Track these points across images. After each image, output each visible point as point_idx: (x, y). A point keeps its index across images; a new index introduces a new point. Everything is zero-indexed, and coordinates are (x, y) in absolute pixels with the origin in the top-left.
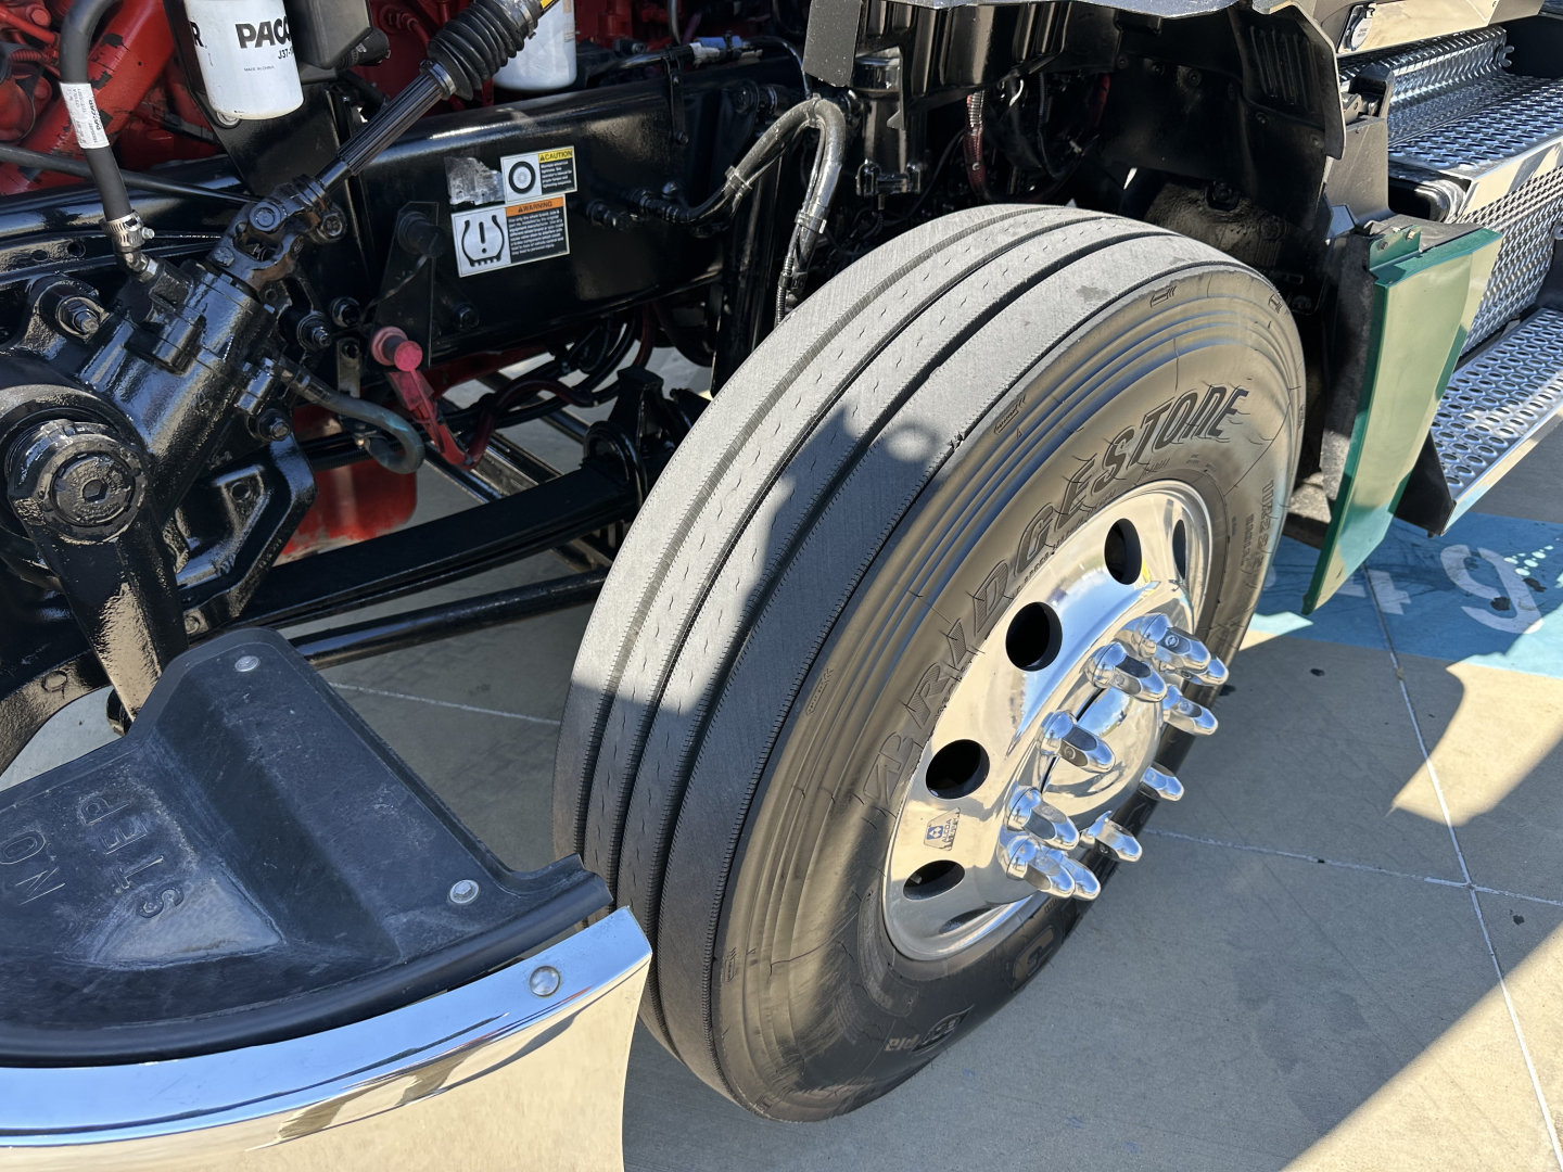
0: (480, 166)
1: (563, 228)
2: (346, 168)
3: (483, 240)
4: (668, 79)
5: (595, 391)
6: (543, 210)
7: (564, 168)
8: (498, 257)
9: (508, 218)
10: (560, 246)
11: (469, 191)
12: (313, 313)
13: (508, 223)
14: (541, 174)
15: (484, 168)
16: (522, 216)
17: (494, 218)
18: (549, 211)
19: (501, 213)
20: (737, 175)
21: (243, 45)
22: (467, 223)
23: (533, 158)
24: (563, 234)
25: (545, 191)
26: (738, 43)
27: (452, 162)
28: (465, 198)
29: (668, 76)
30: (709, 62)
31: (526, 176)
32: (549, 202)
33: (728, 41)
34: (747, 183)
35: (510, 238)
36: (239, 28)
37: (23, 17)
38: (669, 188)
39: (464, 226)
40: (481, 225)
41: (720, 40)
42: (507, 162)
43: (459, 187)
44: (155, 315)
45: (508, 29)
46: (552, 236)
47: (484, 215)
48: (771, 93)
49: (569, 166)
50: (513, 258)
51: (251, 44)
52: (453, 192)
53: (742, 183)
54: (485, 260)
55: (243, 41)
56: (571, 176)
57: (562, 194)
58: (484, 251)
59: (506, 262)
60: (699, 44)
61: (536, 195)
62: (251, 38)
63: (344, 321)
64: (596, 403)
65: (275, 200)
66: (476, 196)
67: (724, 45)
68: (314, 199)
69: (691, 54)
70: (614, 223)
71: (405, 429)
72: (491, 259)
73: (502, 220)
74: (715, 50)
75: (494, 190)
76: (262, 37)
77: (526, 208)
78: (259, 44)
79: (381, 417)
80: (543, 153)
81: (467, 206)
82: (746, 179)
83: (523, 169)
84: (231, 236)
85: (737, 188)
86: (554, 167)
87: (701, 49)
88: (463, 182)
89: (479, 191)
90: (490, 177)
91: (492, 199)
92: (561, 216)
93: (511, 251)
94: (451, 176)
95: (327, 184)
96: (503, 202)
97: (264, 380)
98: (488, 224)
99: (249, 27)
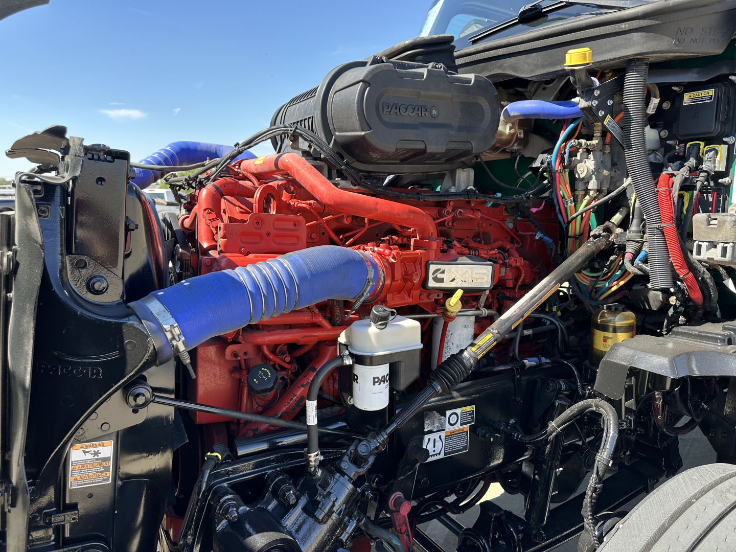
0: (437, 415)
1: (467, 440)
2: (396, 425)
3: (434, 447)
4: (514, 375)
5: (460, 505)
6: (460, 432)
7: (470, 414)
8: (439, 454)
9: (445, 436)
10: (465, 448)
11: (432, 425)
12: (366, 484)
13: (445, 439)
14: (461, 417)
15: (439, 415)
16: (451, 435)
17: (440, 437)
18: (462, 433)
19: (443, 434)
20: (554, 425)
21: (374, 384)
22: (429, 439)
23: (458, 411)
24: (467, 443)
25: (462, 424)
26: (544, 360)
27: (427, 413)
28: (430, 428)
29: (514, 374)
30: (531, 367)
31: (454, 418)
32: (463, 429)
33: (540, 360)
34: (559, 429)
35: (445, 445)
36: (374, 378)
37: (281, 359)
38: (512, 421)
39: (428, 440)
40: (435, 440)
41: (536, 359)
42: (448, 413)
43: (428, 424)
44: (319, 497)
45: (465, 368)
46: (462, 444)
47: (435, 436)
48: (561, 383)
49: (472, 414)
50: (445, 454)
51: (377, 384)
52: (426, 426)
53: (557, 429)
54: (434, 455)
55: (374, 383)
56: (472, 418)
57: (468, 425)
58: (434, 451)
59: (442, 456)
60: (527, 361)
61: (458, 426)
62: (377, 382)
63: (376, 486)
64: (461, 512)
65: (369, 441)
66: (434, 427)
67: (538, 361)
68: (382, 439)
69: (524, 365)
70: (492, 440)
71: (399, 545)
72: (436, 454)
73: (443, 438)
74: (534, 363)
75: (442, 425)
76: (382, 381)
77: (453, 432)
78: (380, 384)
79: (390, 538)
80: (463, 408)
81: (430, 432)
82: (559, 427)
83: (454, 416)
84: (348, 456)
85: (554, 431)
86: (466, 414)
87: (527, 362)
88: (430, 422)
89: (436, 425)
90: (441, 419)
91: (440, 429)
92: (467, 435)
93: (445, 451)
94: (426, 419)
95: (387, 433)
96: (444, 430)
97: (353, 524)
98: (438, 439)
99: (378, 378)
